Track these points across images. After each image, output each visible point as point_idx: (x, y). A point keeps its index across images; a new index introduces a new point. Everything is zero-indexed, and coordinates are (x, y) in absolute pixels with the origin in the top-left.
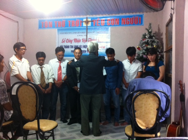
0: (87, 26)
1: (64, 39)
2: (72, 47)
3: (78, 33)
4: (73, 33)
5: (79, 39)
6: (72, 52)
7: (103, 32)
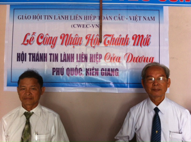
0: (101, 1)
1: (31, 34)
2: (55, 57)
3: (73, 18)
4: (59, 17)
5: (77, 36)
6: (55, 73)
7: (147, 18)
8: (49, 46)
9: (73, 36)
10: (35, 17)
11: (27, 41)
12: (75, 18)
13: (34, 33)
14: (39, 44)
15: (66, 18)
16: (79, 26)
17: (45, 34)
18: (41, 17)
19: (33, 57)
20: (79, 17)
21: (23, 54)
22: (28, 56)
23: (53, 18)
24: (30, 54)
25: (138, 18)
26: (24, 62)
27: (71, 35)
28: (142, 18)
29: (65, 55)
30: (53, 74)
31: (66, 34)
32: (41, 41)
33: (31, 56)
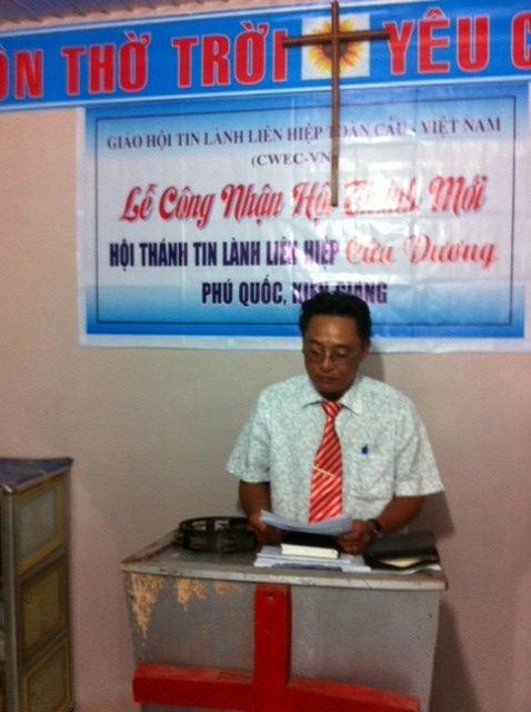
0: (336, 81)
1: (145, 188)
2: (208, 254)
3: (255, 136)
4: (218, 135)
5: (267, 191)
6: (209, 297)
7: (475, 124)
8: (192, 222)
9: (257, 191)
10: (153, 141)
11: (135, 210)
12: (264, 136)
13: (151, 187)
14: (165, 215)
15: (237, 137)
16: (273, 159)
17: (180, 187)
18: (168, 140)
19: (152, 254)
20: (272, 135)
21: (124, 245)
22: (138, 252)
23: (202, 140)
24: (143, 246)
25: (448, 127)
26: (129, 267)
27: (251, 187)
28: (460, 126)
29: (234, 245)
30: (204, 301)
31: (236, 185)
32: (170, 207)
33: (147, 250)
